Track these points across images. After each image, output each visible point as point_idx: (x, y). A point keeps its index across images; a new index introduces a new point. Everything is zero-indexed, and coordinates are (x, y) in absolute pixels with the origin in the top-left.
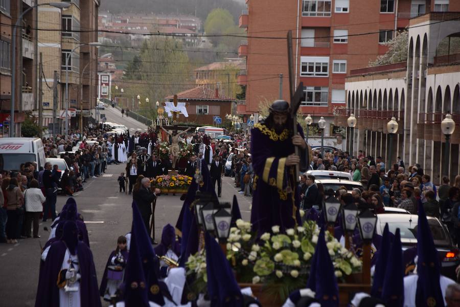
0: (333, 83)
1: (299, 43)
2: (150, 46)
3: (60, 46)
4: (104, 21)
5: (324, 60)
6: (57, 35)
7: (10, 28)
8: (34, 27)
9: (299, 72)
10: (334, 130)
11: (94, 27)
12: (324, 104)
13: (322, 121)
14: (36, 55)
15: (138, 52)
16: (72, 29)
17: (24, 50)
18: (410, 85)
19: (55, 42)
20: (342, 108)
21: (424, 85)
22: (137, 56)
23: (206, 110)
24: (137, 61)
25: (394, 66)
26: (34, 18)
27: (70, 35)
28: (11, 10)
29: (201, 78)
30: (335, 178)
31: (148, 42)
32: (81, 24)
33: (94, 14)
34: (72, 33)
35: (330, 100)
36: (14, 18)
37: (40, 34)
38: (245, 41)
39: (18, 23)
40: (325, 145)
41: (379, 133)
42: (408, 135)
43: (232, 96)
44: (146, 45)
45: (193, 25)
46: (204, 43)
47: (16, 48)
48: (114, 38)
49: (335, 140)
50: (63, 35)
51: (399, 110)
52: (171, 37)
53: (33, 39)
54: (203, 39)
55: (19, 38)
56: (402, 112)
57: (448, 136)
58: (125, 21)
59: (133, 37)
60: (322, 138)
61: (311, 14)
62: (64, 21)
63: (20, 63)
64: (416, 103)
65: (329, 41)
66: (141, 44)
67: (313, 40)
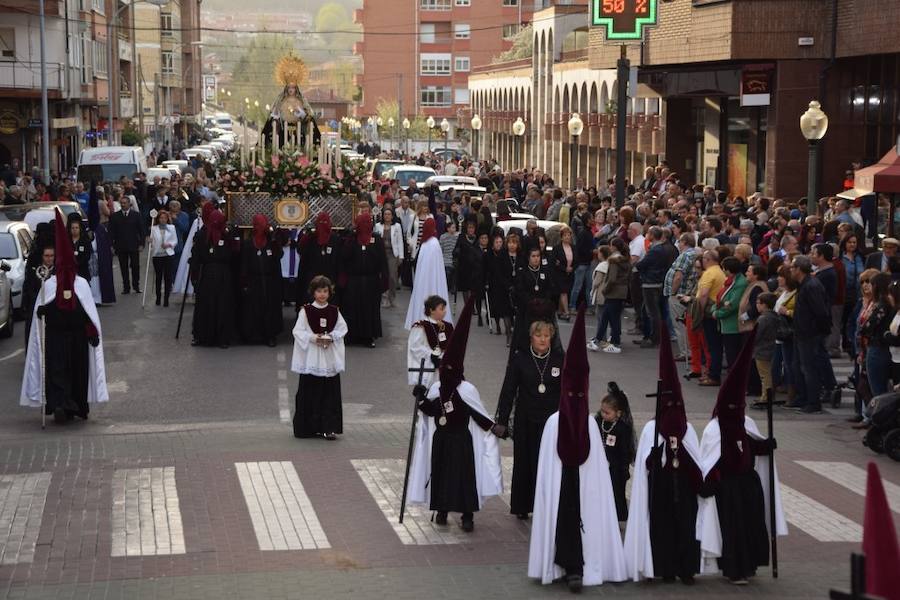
0: (456, 82)
1: (419, 40)
2: (258, 45)
3: (159, 46)
4: (206, 18)
5: (447, 56)
6: (157, 34)
7: (105, 28)
8: (131, 26)
9: (419, 71)
10: (459, 132)
11: (196, 25)
12: (446, 104)
13: (444, 123)
14: (134, 56)
15: (245, 52)
16: (172, 27)
17: (120, 52)
18: (536, 83)
19: (154, 42)
20: (466, 108)
21: (550, 83)
22: (245, 55)
23: (320, 114)
24: (244, 62)
25: (520, 63)
26: (130, 17)
27: (170, 34)
28: (106, 8)
29: (315, 78)
30: (460, 183)
31: (256, 40)
32: (182, 22)
33: (196, 10)
34: (173, 32)
35: (453, 101)
36: (109, 16)
37: (138, 34)
38: (361, 38)
39: (113, 22)
40: (449, 147)
41: (505, 135)
42: (536, 136)
43: (349, 97)
44: (253, 43)
45: (304, 21)
46: (317, 40)
47: (112, 50)
48: (218, 37)
49: (460, 144)
50: (163, 34)
51: (526, 110)
52: (280, 35)
53: (130, 39)
54: (316, 36)
55: (114, 39)
56: (529, 112)
57: (576, 137)
58: (229, 18)
59: (239, 35)
60: (446, 142)
61: (431, 8)
62: (163, 19)
63: (117, 66)
64: (543, 102)
65: (450, 36)
66: (248, 43)
67: (433, 35)
